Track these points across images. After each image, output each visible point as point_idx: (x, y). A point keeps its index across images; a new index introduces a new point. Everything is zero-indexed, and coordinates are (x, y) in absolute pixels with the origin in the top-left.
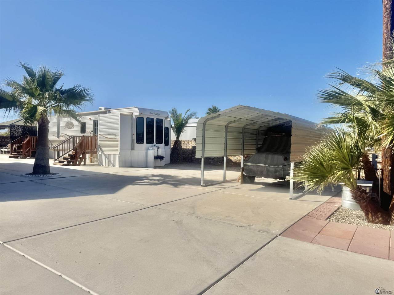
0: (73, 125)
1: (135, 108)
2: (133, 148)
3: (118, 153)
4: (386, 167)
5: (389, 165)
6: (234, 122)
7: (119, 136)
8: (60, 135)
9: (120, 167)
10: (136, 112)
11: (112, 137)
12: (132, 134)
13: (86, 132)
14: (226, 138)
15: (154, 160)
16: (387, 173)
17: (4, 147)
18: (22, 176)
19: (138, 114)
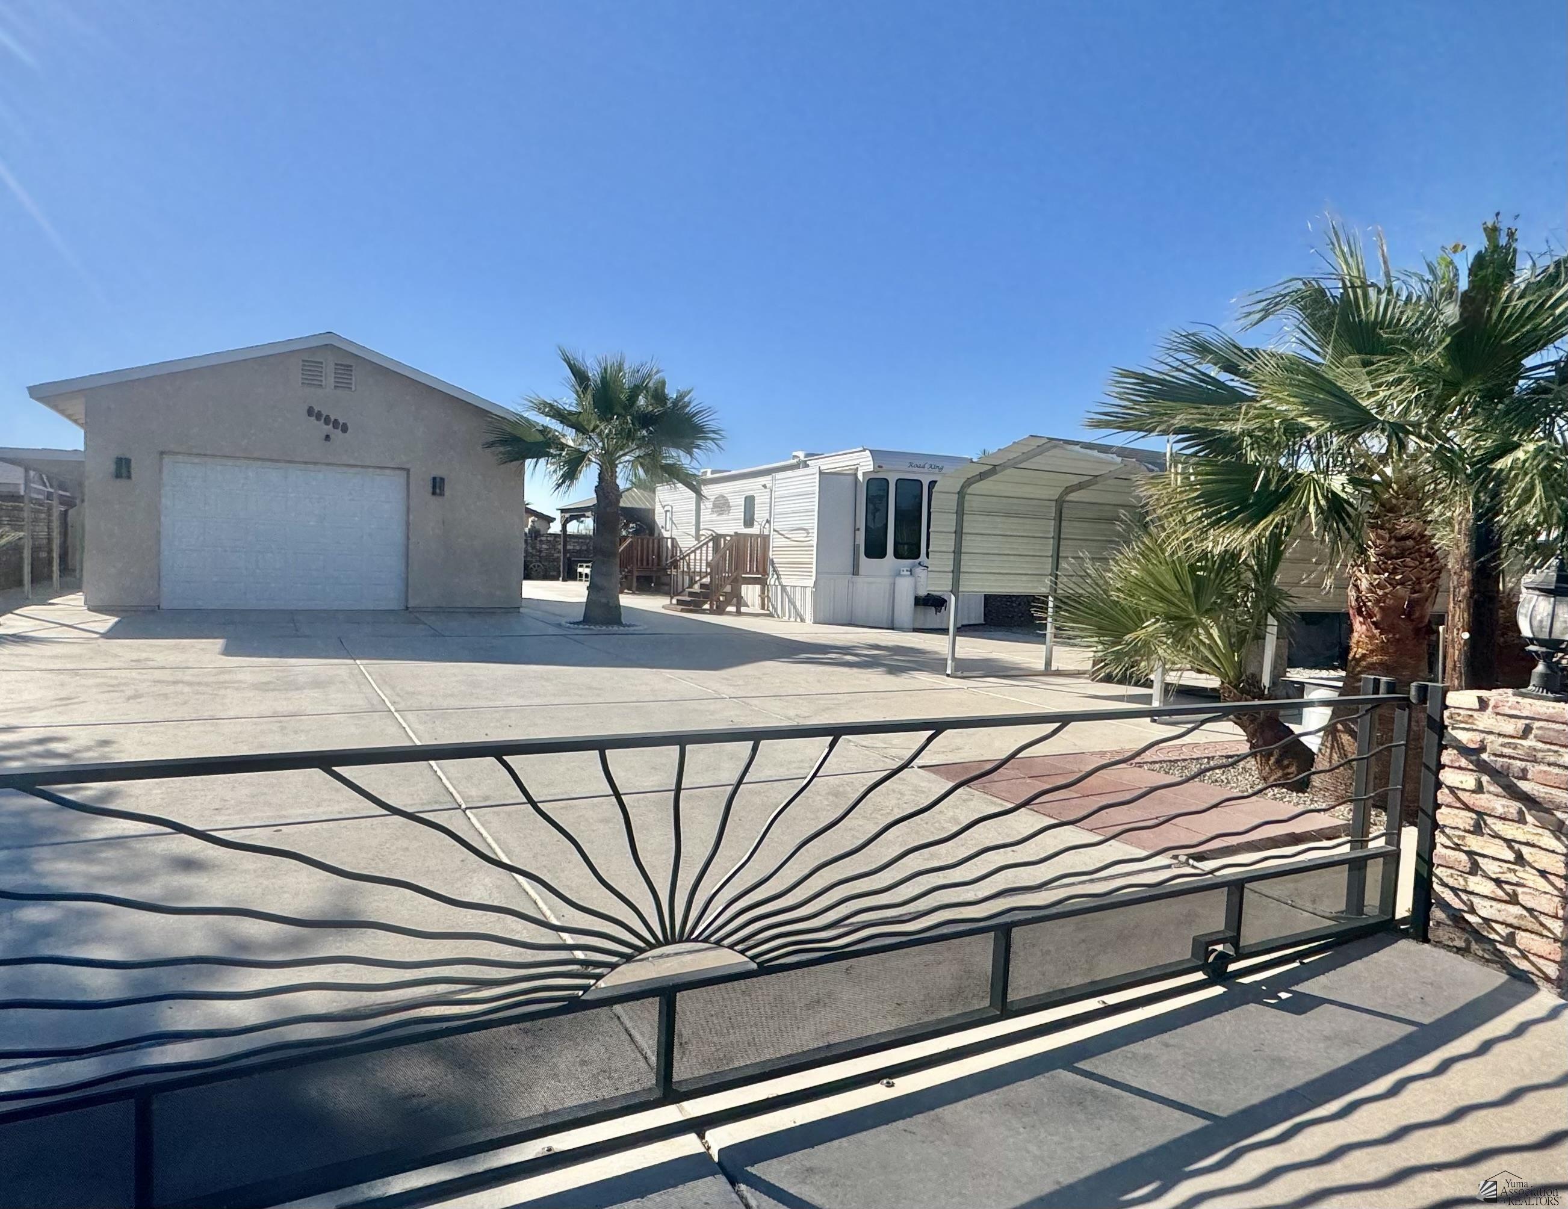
0: (729, 506)
1: (864, 450)
2: (855, 572)
3: (810, 583)
4: (1455, 632)
5: (1463, 626)
6: (1080, 486)
7: (815, 535)
8: (701, 532)
9: (815, 623)
10: (865, 464)
11: (800, 536)
12: (856, 529)
13: (755, 523)
14: (1057, 537)
15: (915, 611)
16: (1457, 653)
17: (585, 565)
18: (559, 625)
19: (871, 468)
